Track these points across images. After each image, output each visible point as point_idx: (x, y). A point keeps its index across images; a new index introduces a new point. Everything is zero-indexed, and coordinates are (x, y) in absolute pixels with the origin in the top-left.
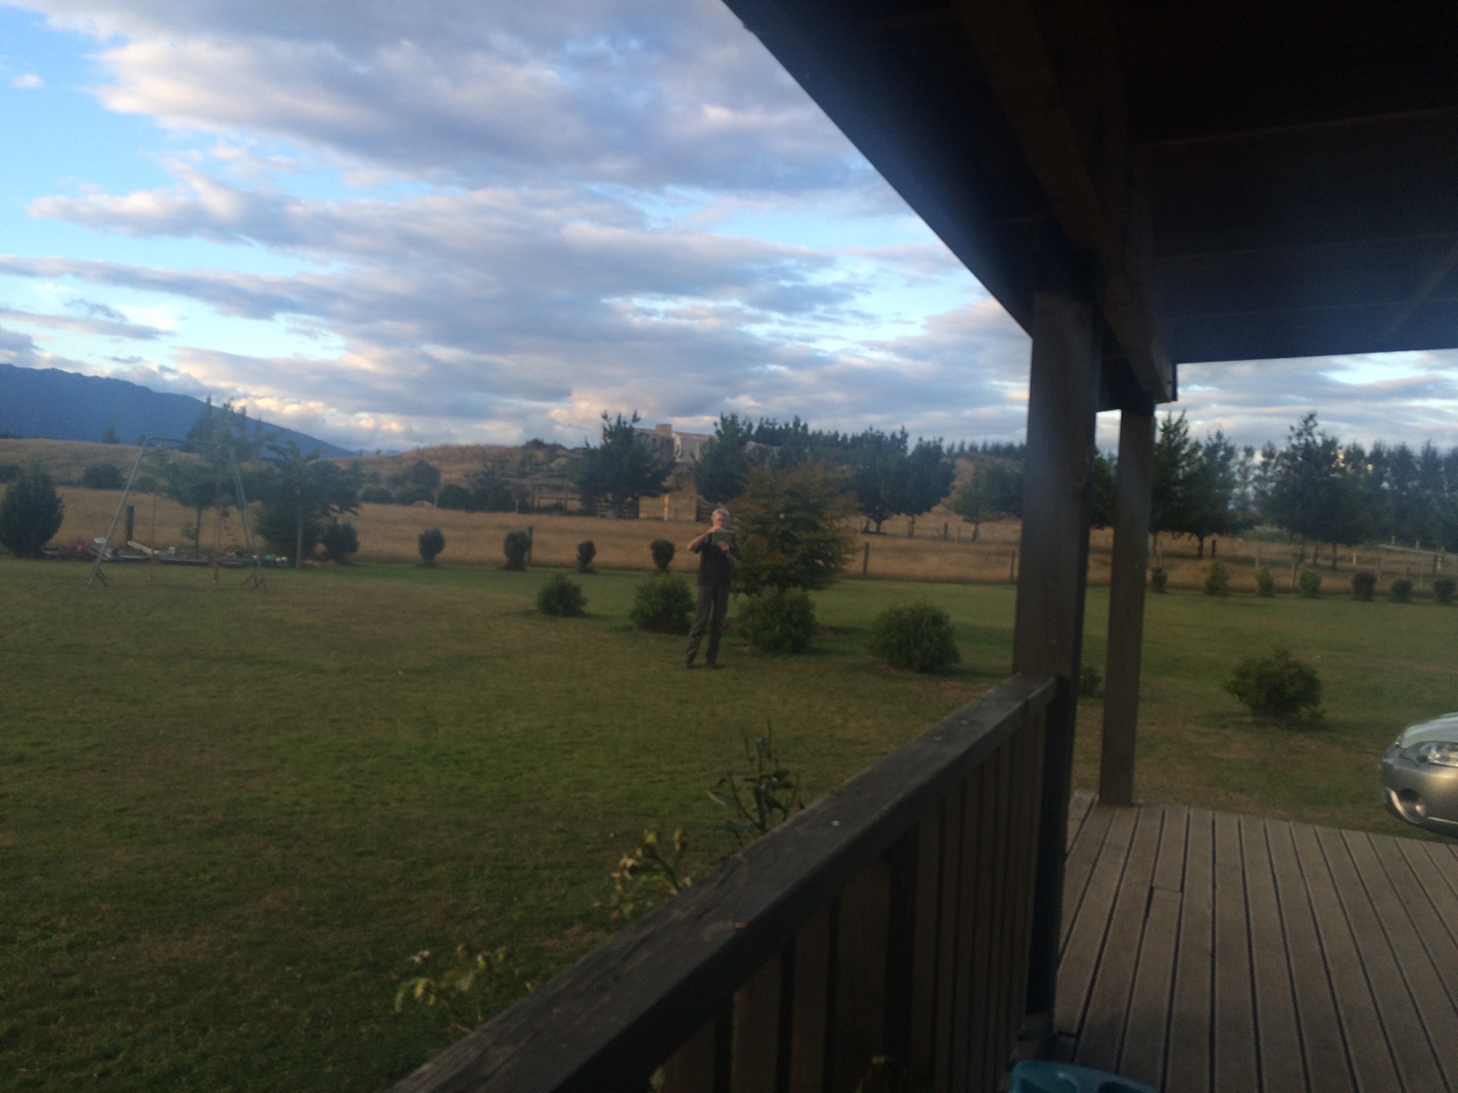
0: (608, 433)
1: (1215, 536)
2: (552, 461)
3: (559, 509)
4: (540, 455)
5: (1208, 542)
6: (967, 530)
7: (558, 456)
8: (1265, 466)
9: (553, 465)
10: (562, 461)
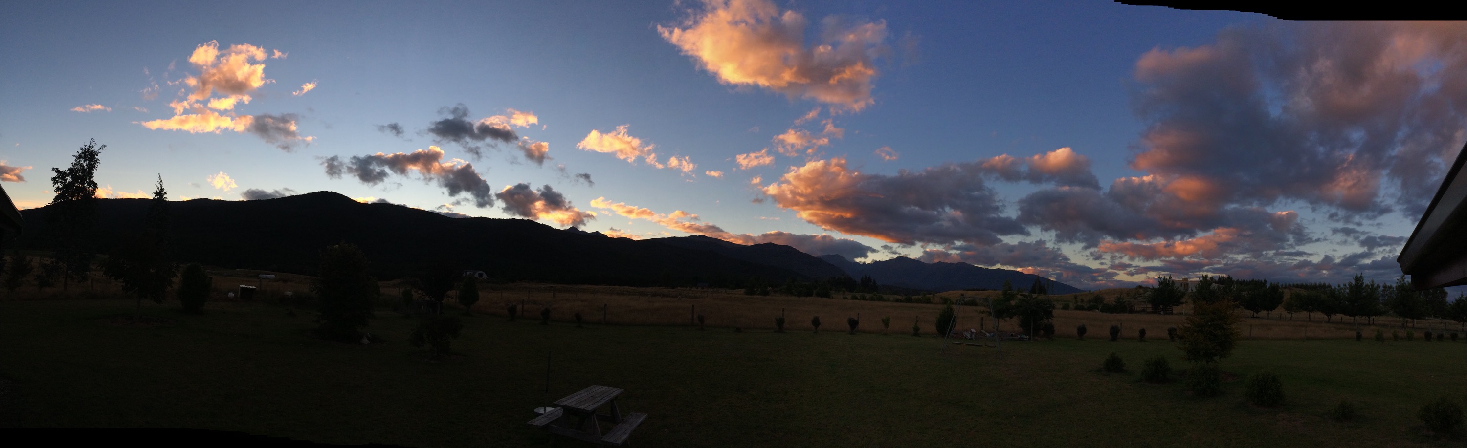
0: (1161, 283)
1: (1374, 317)
2: (1145, 293)
3: (1144, 311)
4: (1141, 291)
5: (1371, 318)
6: (1288, 315)
7: (1147, 291)
8: (1384, 291)
9: (1146, 294)
10: (1149, 293)
